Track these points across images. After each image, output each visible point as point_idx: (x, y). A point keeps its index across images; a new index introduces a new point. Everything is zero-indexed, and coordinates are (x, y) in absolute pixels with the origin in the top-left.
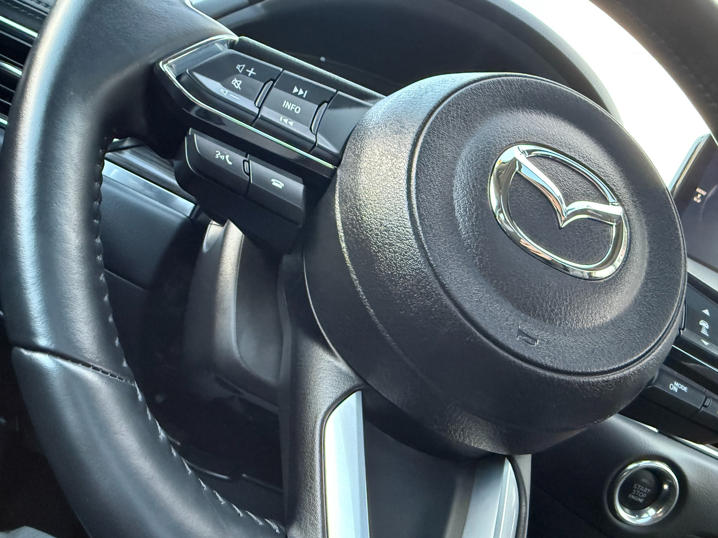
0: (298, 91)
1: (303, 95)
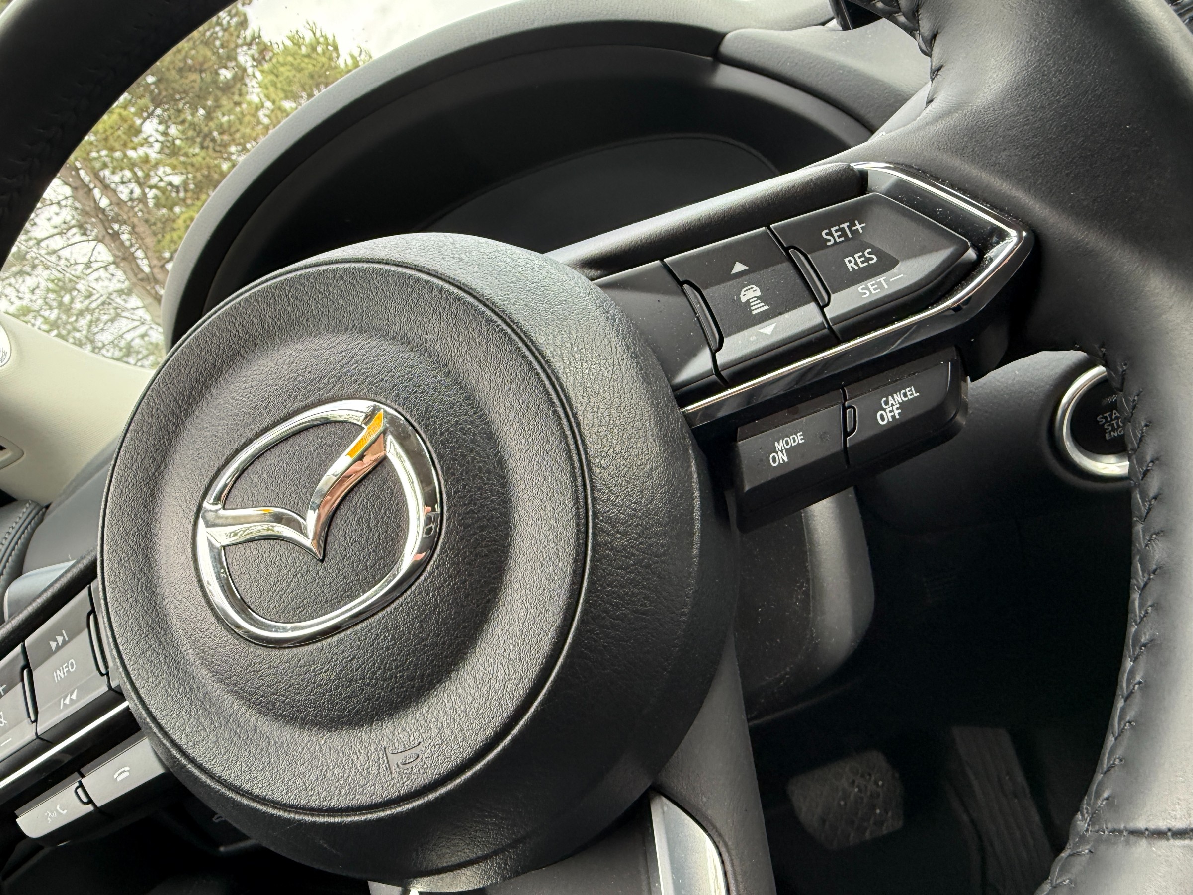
0: (56, 643)
1: (64, 639)
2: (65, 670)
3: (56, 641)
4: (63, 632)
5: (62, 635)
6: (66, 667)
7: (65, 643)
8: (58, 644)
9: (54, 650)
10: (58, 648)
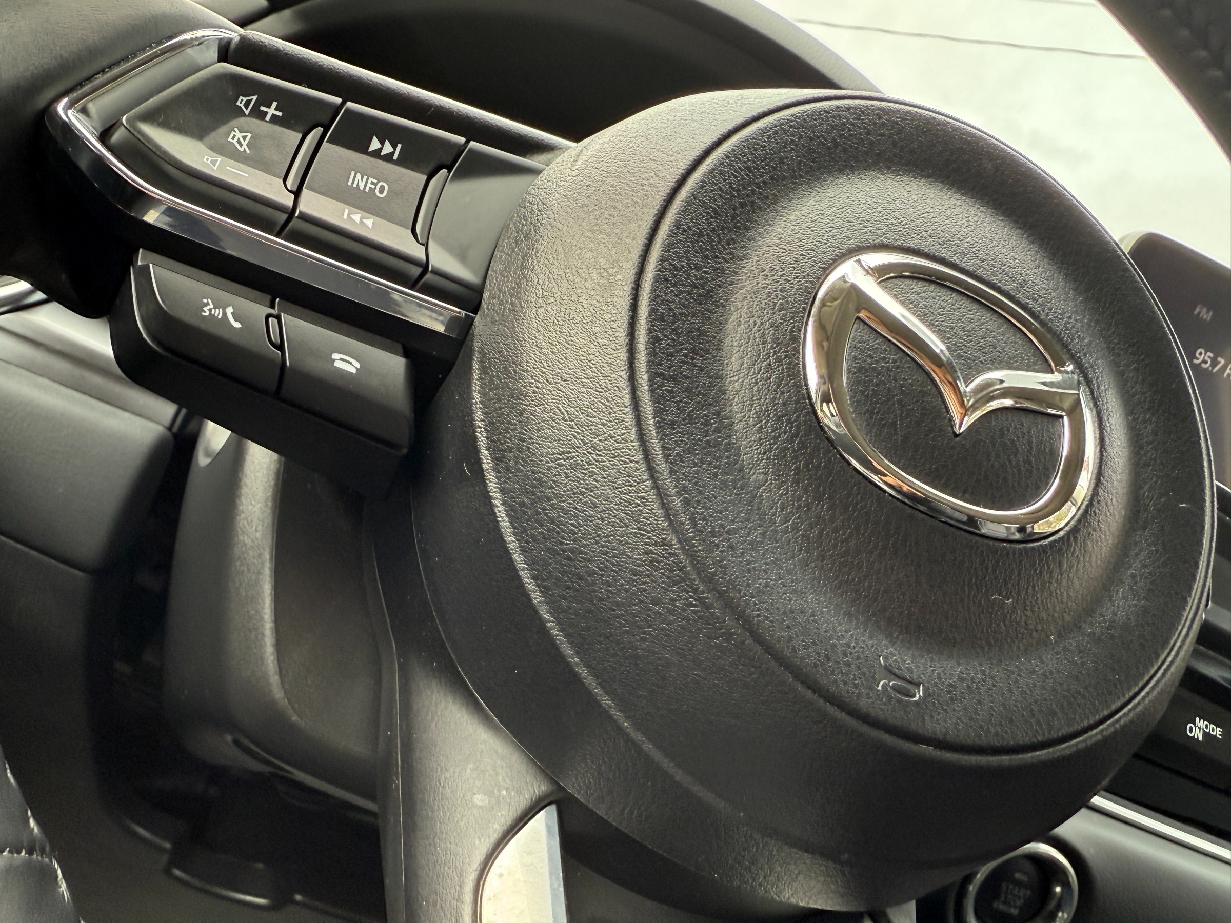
2: (369, 185)
3: (382, 143)
4: (399, 146)
5: (395, 147)
6: (372, 183)
7: (388, 158)
8: (381, 149)
9: (370, 150)
10: (377, 154)
